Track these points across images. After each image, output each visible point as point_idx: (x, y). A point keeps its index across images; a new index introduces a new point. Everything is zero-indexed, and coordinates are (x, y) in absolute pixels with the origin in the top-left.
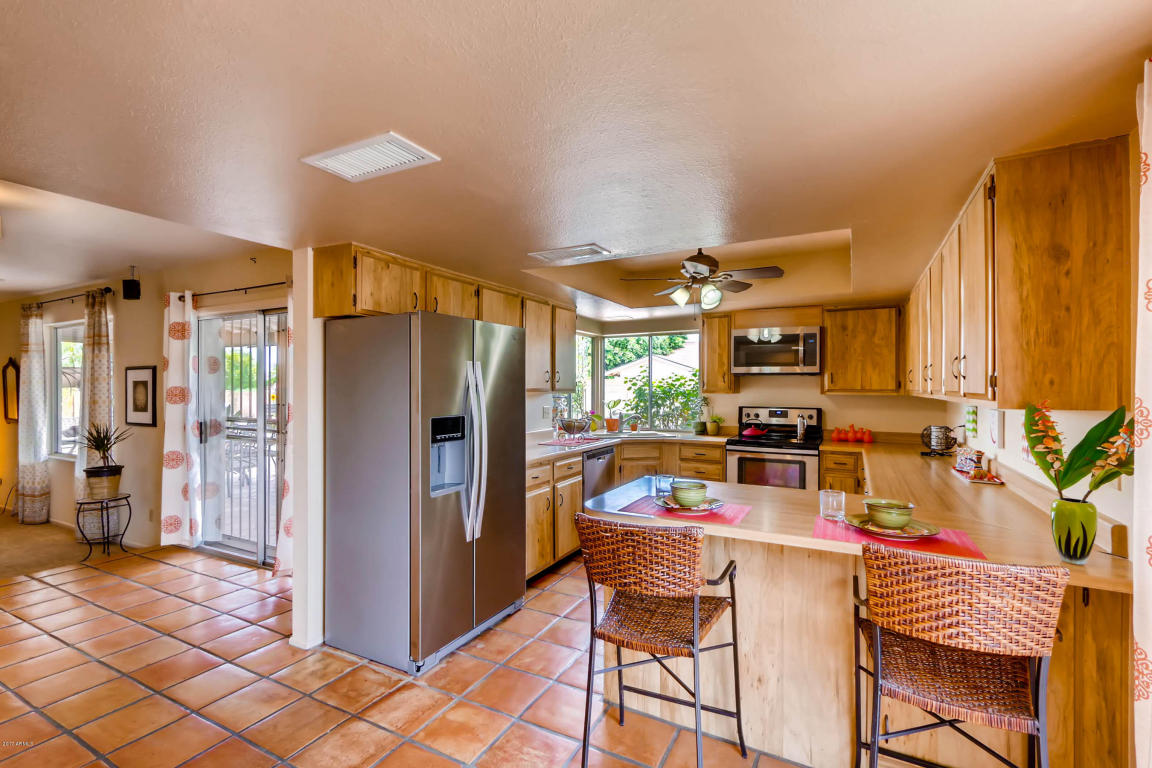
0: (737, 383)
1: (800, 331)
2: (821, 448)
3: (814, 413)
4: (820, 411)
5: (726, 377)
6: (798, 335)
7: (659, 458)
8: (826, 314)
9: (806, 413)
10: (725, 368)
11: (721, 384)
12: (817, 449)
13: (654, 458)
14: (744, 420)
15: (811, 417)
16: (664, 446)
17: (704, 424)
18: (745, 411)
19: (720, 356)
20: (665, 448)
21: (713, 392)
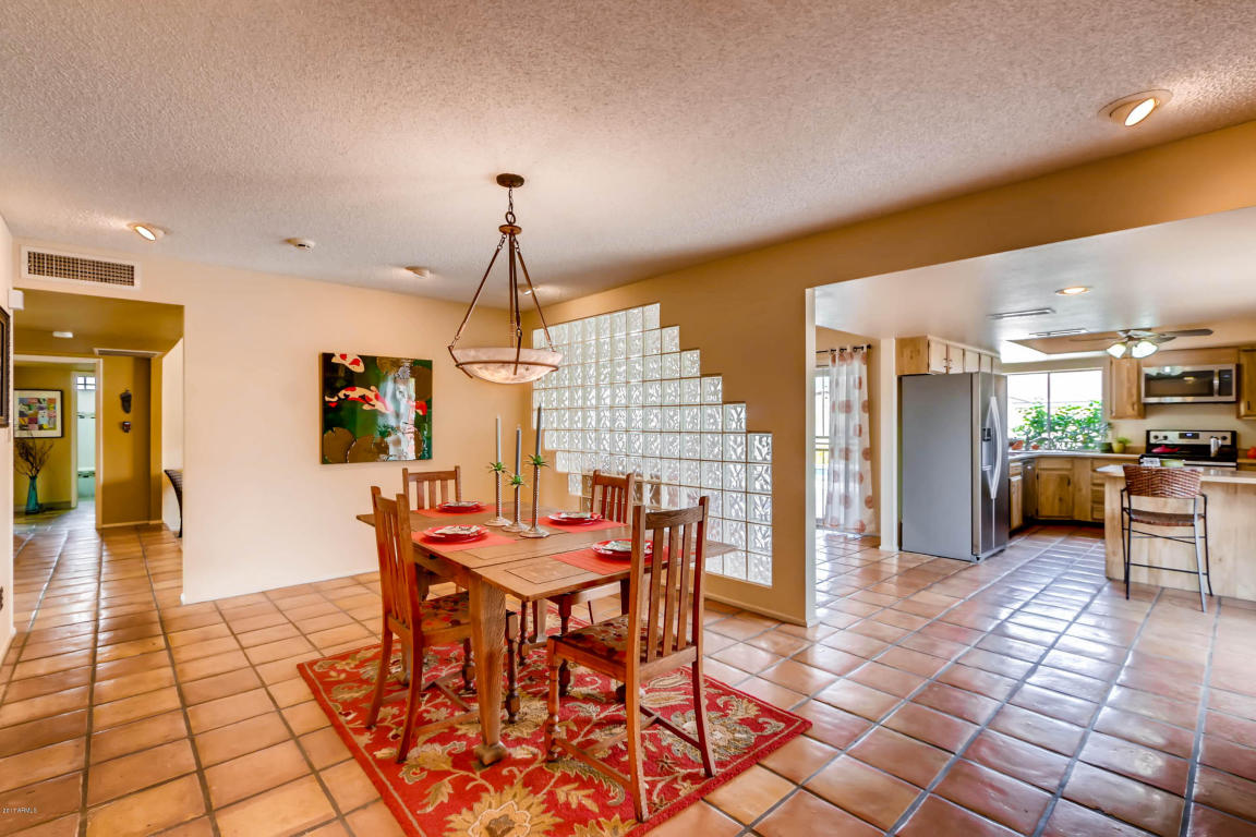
0: (1145, 410)
1: (1216, 368)
2: (1239, 461)
3: (1228, 435)
4: (1234, 434)
5: (1136, 407)
6: (1212, 372)
7: (1070, 470)
8: (1242, 353)
9: (1220, 435)
10: (1135, 398)
11: (1130, 411)
12: (1234, 461)
13: (1066, 470)
14: (1153, 441)
15: (1224, 438)
16: (1076, 461)
17: (1110, 445)
18: (1152, 434)
19: (1130, 389)
20: (1077, 463)
21: (1121, 418)
